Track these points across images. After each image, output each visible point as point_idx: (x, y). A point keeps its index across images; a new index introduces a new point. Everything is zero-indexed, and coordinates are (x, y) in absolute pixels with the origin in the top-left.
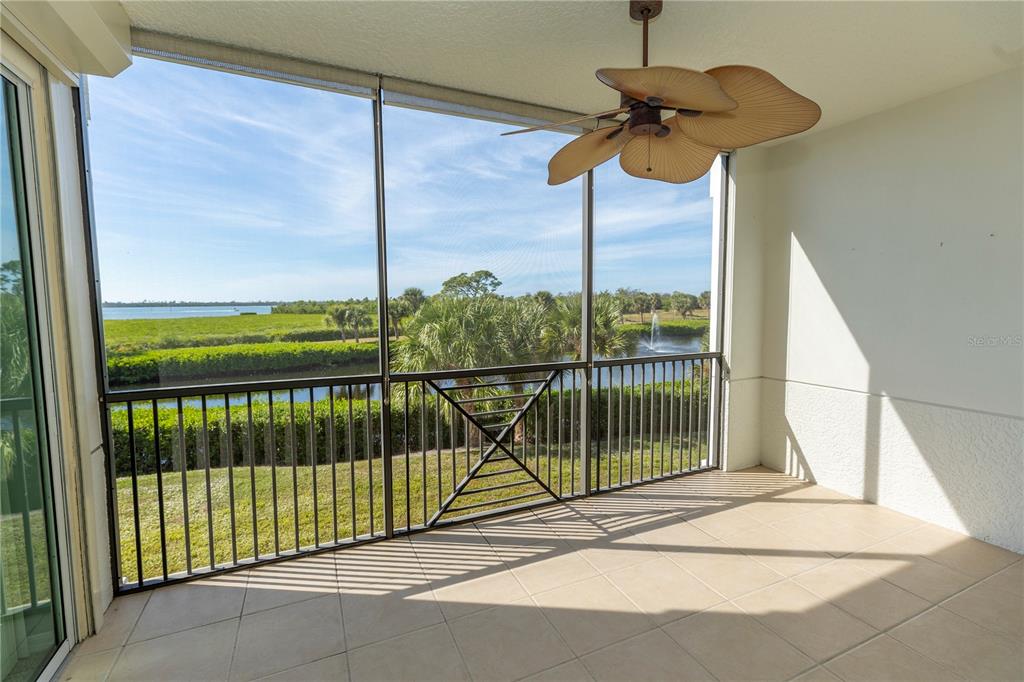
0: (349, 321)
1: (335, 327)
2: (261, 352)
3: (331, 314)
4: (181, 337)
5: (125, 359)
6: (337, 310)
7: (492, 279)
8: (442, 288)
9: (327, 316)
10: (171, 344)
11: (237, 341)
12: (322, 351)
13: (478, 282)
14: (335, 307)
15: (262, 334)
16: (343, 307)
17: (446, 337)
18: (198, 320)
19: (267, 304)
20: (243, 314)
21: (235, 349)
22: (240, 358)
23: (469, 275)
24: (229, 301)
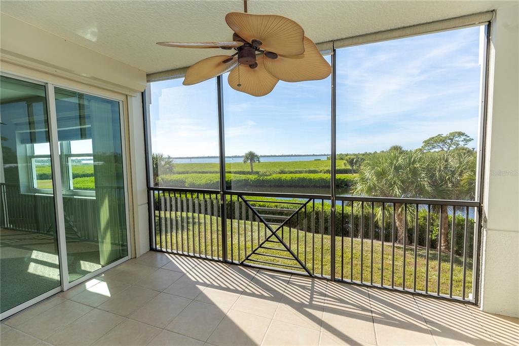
0: (356, 164)
1: (349, 167)
2: (312, 178)
3: (347, 160)
4: (286, 170)
5: (265, 177)
6: (350, 158)
7: (464, 137)
8: (423, 145)
9: (345, 161)
10: (282, 172)
11: (306, 172)
12: (340, 179)
13: (452, 140)
14: (349, 157)
15: (316, 169)
16: (353, 157)
17: (381, 175)
18: (296, 162)
19: (325, 155)
20: (315, 160)
21: (302, 176)
22: (303, 180)
23: (444, 136)
24: (312, 154)
